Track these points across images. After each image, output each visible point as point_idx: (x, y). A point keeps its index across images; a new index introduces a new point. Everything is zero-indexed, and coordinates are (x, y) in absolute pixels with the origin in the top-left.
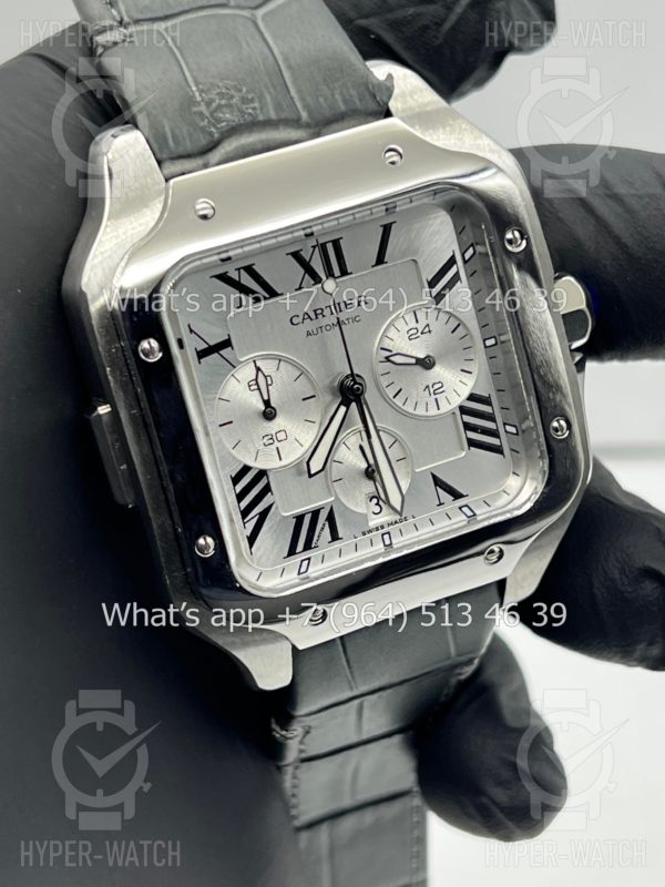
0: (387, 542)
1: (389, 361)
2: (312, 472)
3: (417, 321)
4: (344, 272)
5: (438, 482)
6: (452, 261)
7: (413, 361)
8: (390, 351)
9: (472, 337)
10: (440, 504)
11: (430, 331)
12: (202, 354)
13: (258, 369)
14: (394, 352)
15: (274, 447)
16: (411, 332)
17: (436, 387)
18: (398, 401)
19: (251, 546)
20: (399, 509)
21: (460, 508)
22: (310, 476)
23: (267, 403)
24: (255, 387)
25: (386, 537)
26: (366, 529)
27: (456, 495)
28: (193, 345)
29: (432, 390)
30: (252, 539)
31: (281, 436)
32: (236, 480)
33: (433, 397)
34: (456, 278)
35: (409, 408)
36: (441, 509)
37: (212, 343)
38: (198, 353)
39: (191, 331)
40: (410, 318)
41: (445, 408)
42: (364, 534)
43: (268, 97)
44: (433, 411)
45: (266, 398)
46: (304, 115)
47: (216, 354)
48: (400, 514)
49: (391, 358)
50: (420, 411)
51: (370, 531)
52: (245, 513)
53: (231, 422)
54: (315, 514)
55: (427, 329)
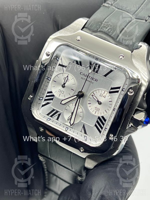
0: (66, 130)
1: (92, 96)
2: (62, 103)
3: (104, 93)
4: (97, 72)
5: (84, 127)
6: (119, 88)
7: (97, 100)
8: (94, 95)
9: (112, 106)
10: (81, 131)
11: (105, 98)
12: (60, 65)
13: (68, 76)
14: (95, 95)
15: (60, 93)
16: (101, 94)
17: (98, 109)
18: (88, 105)
19: (42, 107)
20: (71, 124)
21: (85, 136)
22: (61, 103)
23: (64, 84)
24: (64, 79)
25: (67, 128)
26: (64, 123)
27: (85, 133)
28: (60, 62)
29: (96, 109)
30: (43, 106)
31: (63, 92)
32: (48, 93)
33: (96, 110)
34: (118, 92)
35: (89, 108)
36: (81, 133)
37: (63, 64)
38: (59, 64)
39: (61, 59)
40: (103, 92)
41: (96, 114)
42: (63, 124)
43: (115, 32)
44: (94, 113)
45: (65, 83)
46: (118, 40)
47: (62, 67)
48: (71, 125)
49: (93, 96)
50: (91, 111)
51: (64, 124)
52: (45, 100)
53: (56, 82)
54: (57, 112)
55: (104, 97)
